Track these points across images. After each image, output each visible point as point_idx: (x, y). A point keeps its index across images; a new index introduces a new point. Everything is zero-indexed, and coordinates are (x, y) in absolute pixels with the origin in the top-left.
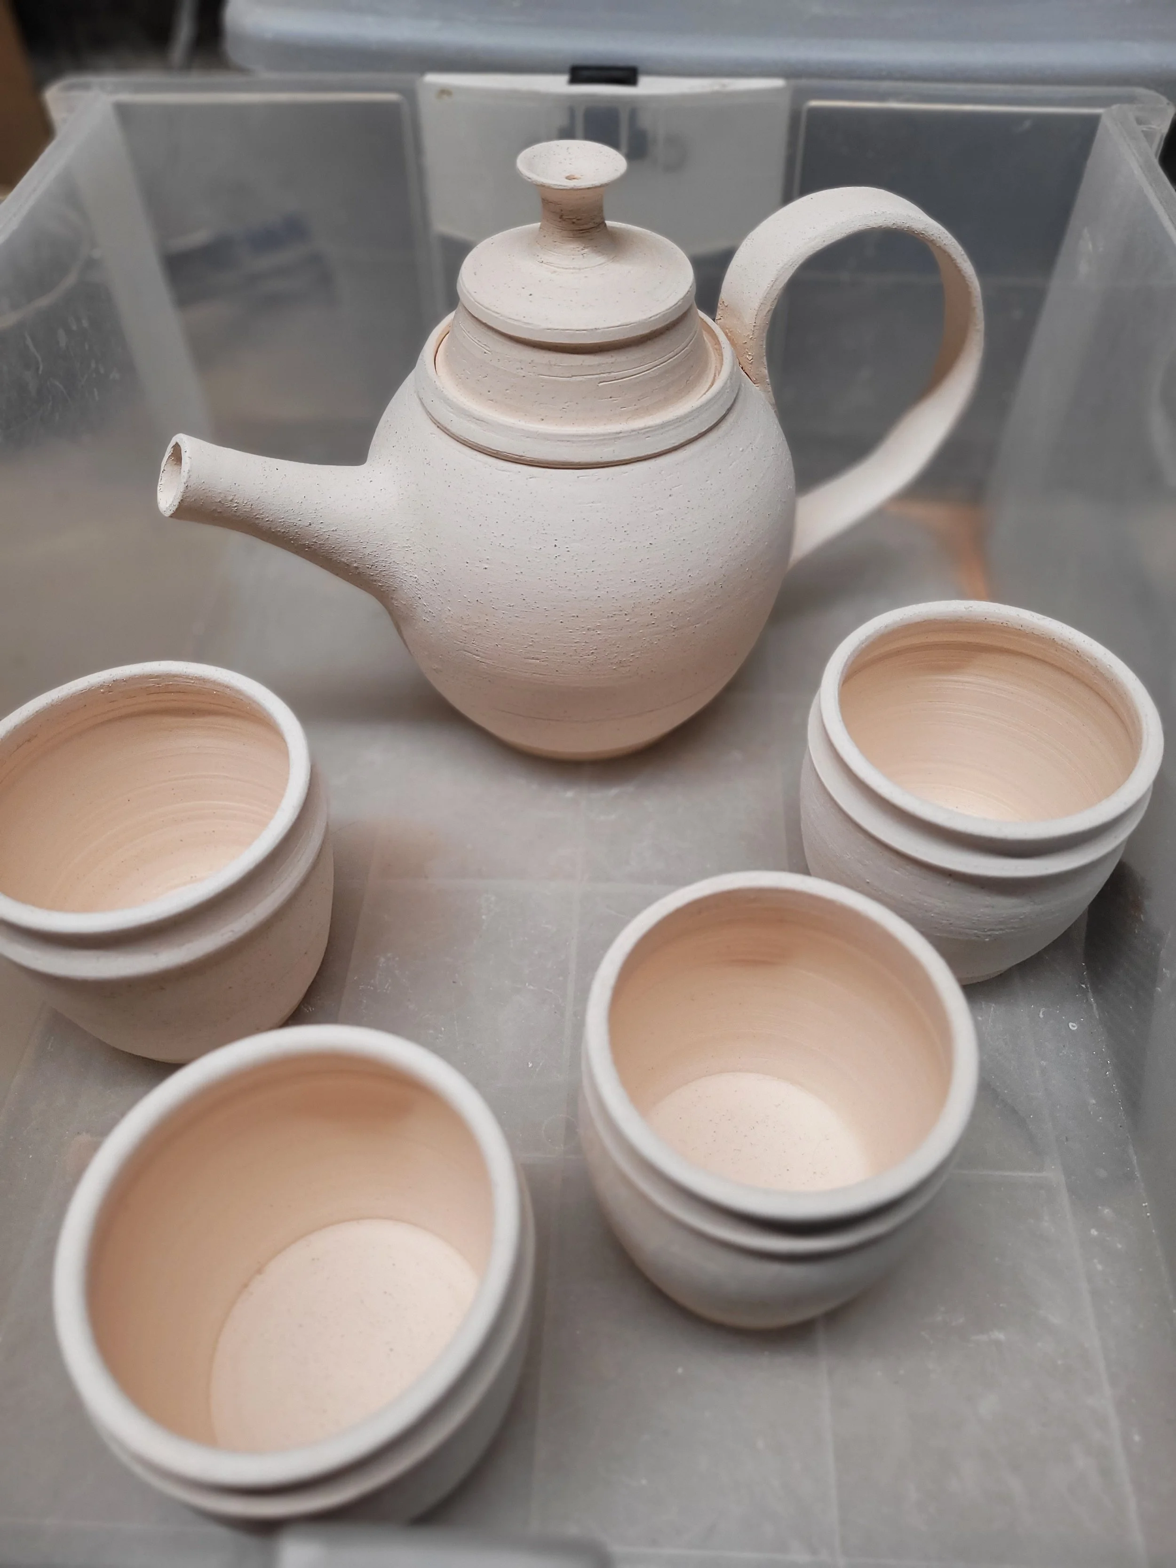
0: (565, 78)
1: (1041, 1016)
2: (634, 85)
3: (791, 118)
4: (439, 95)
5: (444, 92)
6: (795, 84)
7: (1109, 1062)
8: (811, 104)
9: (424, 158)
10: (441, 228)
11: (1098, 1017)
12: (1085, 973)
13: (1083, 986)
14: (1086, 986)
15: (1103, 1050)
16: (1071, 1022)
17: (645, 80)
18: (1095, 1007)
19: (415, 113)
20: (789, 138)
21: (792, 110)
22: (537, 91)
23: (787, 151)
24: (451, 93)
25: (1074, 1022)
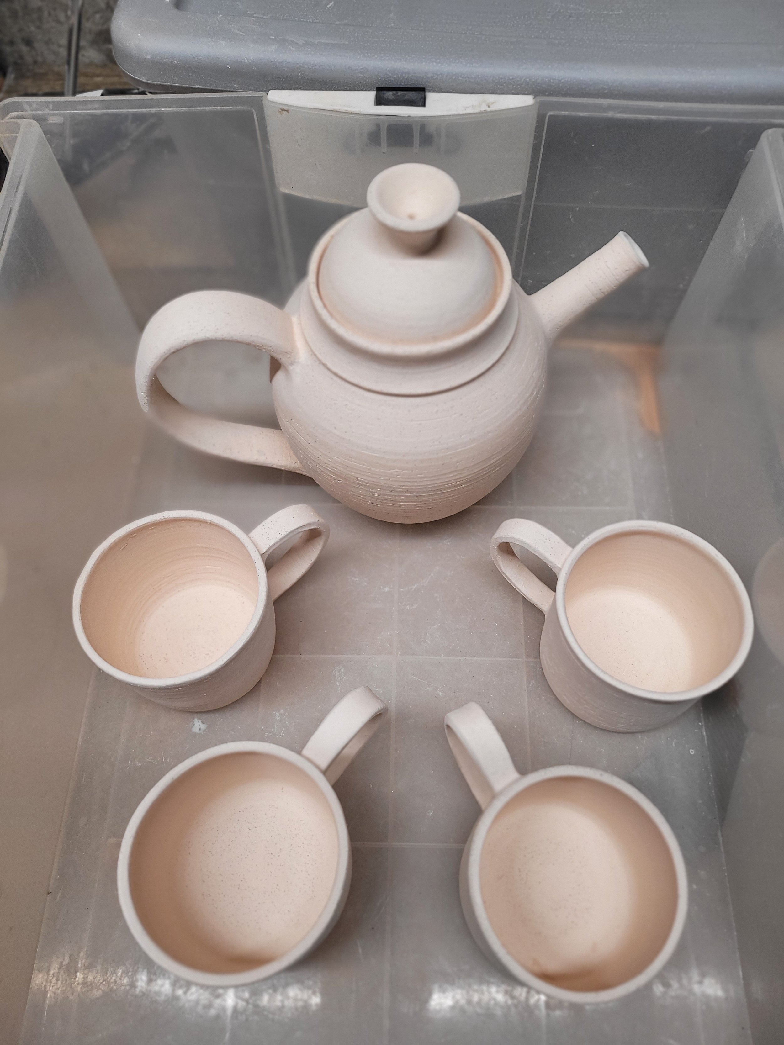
1: (673, 745)
2: (424, 105)
3: (537, 121)
4: (280, 112)
5: (283, 110)
6: (540, 99)
7: (711, 776)
8: (551, 113)
9: (269, 145)
10: (284, 189)
11: (707, 745)
12: (702, 715)
13: (700, 724)
14: (702, 724)
15: (709, 767)
16: (691, 749)
17: (431, 97)
18: (706, 738)
19: (262, 118)
20: (535, 134)
21: (538, 116)
22: (352, 112)
23: (534, 142)
24: (289, 111)
25: (693, 749)
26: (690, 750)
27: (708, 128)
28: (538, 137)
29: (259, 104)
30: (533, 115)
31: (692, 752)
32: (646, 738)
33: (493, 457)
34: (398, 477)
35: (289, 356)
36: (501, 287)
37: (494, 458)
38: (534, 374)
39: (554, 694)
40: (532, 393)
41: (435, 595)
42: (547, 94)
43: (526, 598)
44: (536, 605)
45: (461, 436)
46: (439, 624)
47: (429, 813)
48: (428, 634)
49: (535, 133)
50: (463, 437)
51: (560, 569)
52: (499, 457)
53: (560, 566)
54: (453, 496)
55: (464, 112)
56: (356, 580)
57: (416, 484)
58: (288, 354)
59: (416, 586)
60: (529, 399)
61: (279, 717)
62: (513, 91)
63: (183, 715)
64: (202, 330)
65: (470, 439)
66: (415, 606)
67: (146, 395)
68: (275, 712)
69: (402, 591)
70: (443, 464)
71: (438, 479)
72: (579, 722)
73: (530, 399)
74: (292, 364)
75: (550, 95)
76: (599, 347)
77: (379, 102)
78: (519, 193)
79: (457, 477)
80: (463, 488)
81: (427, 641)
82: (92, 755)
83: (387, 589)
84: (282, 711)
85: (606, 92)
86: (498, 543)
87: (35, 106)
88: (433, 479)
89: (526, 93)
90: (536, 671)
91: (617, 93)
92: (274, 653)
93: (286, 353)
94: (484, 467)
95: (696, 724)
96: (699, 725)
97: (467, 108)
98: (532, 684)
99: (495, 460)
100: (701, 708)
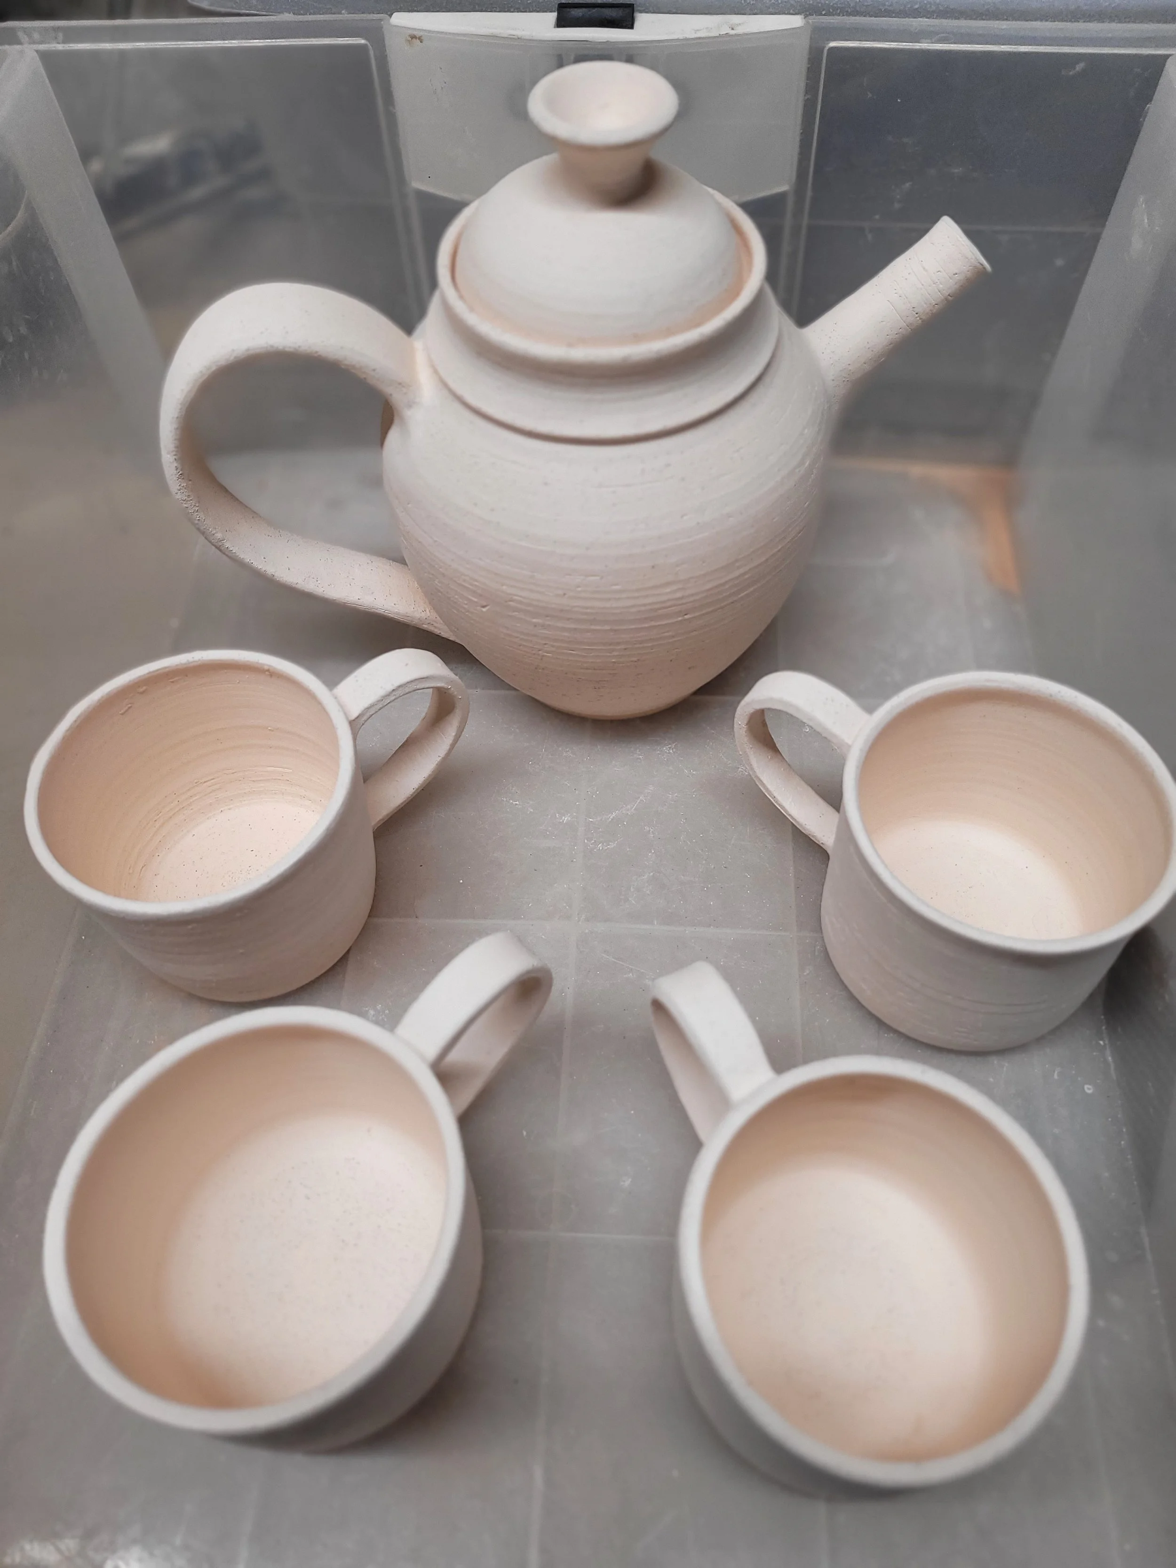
0: (553, 16)
1: (1056, 1076)
2: (631, 27)
3: (809, 59)
4: (409, 40)
5: (413, 37)
6: (814, 19)
7: (1124, 1130)
8: (833, 44)
9: (394, 108)
10: (417, 184)
11: (1115, 1078)
12: (1104, 1028)
13: (1101, 1042)
14: (1104, 1043)
15: (1119, 1116)
16: (1087, 1084)
17: (642, 19)
18: (1112, 1066)
19: (383, 60)
20: (807, 83)
21: (810, 52)
22: (519, 37)
23: (806, 98)
24: (422, 38)
25: (1090, 1085)
26: (1086, 1087)
27: (1080, 67)
28: (811, 88)
29: (376, 35)
30: (803, 45)
31: (1089, 1089)
32: (1006, 1064)
33: (737, 564)
34: (579, 589)
35: (405, 390)
36: (750, 270)
37: (739, 568)
38: (806, 431)
39: (846, 988)
40: (802, 463)
41: (647, 828)
42: (824, 13)
43: (798, 826)
44: (813, 836)
45: (682, 516)
46: (652, 874)
47: (624, 1181)
48: (632, 890)
49: (807, 80)
50: (685, 518)
51: (849, 747)
52: (747, 568)
53: (850, 742)
54: (673, 637)
55: (693, 36)
56: (516, 804)
57: (608, 605)
58: (403, 387)
59: (614, 814)
60: (797, 470)
61: (373, 1016)
62: (771, 10)
63: (211, 1011)
64: (262, 333)
65: (698, 523)
66: (612, 845)
67: (174, 457)
68: (367, 1009)
69: (592, 821)
70: (653, 567)
71: (647, 596)
72: (889, 1036)
73: (799, 471)
74: (410, 406)
75: (828, 14)
76: (917, 470)
77: (561, 23)
78: (784, 188)
79: (679, 595)
80: (689, 620)
81: (630, 899)
82: (52, 1071)
83: (566, 819)
84: (379, 1007)
85: (917, 6)
86: (747, 715)
87: (36, 36)
88: (636, 594)
89: (791, 11)
90: (815, 950)
91: (934, 8)
92: (369, 916)
93: (400, 384)
94: (723, 581)
95: (1094, 1042)
96: (1100, 1044)
97: (698, 30)
98: (808, 972)
99: (742, 571)
100: (1102, 1017)
